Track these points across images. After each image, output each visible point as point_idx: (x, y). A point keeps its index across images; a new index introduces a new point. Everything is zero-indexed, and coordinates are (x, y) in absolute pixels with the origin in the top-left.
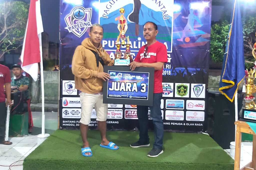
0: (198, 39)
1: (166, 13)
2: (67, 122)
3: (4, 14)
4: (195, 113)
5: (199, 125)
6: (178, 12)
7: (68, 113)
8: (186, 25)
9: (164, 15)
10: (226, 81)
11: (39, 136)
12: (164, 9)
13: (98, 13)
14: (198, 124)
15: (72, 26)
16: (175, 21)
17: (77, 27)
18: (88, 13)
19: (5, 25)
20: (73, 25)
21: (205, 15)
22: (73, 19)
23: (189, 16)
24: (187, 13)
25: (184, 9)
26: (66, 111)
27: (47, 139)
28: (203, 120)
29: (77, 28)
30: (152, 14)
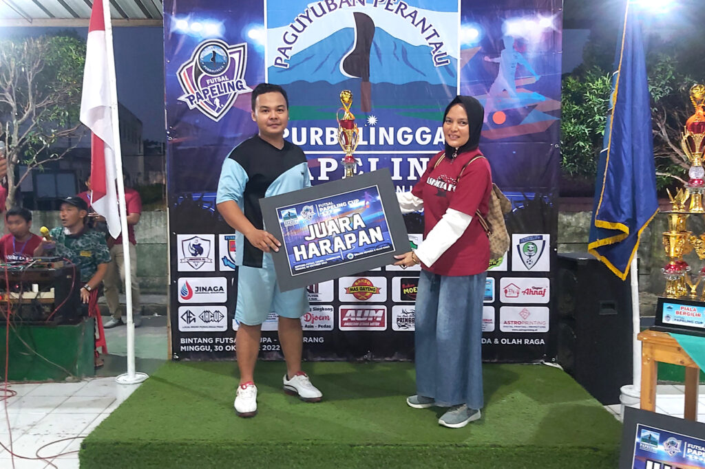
0: (527, 116)
1: (442, 50)
2: (192, 342)
3: (27, 70)
4: (522, 311)
5: (536, 342)
6: (472, 44)
7: (194, 319)
8: (496, 81)
9: (436, 53)
10: (606, 225)
11: (121, 378)
12: (434, 39)
13: (264, 54)
14: (532, 340)
15: (195, 92)
16: (464, 68)
17: (210, 93)
18: (236, 56)
19: (30, 97)
20: (198, 91)
21: (544, 50)
22: (198, 73)
23: (501, 55)
24: (498, 47)
25: (490, 36)
26: (187, 312)
27: (140, 386)
28: (546, 330)
29: (210, 96)
30: (404, 53)
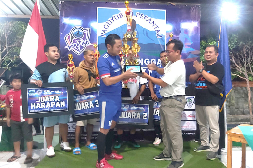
0: (188, 55)
3: (5, 33)
4: (188, 123)
5: (192, 134)
6: (170, 31)
7: (69, 127)
11: (41, 150)
13: (96, 32)
16: (167, 39)
19: (7, 43)
21: (194, 33)
22: (72, 38)
23: (180, 35)
24: (179, 32)
25: (176, 28)
28: (195, 129)
29: (76, 46)
30: (147, 33)
